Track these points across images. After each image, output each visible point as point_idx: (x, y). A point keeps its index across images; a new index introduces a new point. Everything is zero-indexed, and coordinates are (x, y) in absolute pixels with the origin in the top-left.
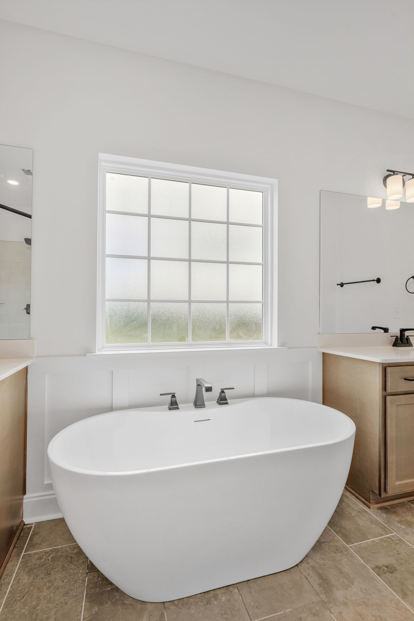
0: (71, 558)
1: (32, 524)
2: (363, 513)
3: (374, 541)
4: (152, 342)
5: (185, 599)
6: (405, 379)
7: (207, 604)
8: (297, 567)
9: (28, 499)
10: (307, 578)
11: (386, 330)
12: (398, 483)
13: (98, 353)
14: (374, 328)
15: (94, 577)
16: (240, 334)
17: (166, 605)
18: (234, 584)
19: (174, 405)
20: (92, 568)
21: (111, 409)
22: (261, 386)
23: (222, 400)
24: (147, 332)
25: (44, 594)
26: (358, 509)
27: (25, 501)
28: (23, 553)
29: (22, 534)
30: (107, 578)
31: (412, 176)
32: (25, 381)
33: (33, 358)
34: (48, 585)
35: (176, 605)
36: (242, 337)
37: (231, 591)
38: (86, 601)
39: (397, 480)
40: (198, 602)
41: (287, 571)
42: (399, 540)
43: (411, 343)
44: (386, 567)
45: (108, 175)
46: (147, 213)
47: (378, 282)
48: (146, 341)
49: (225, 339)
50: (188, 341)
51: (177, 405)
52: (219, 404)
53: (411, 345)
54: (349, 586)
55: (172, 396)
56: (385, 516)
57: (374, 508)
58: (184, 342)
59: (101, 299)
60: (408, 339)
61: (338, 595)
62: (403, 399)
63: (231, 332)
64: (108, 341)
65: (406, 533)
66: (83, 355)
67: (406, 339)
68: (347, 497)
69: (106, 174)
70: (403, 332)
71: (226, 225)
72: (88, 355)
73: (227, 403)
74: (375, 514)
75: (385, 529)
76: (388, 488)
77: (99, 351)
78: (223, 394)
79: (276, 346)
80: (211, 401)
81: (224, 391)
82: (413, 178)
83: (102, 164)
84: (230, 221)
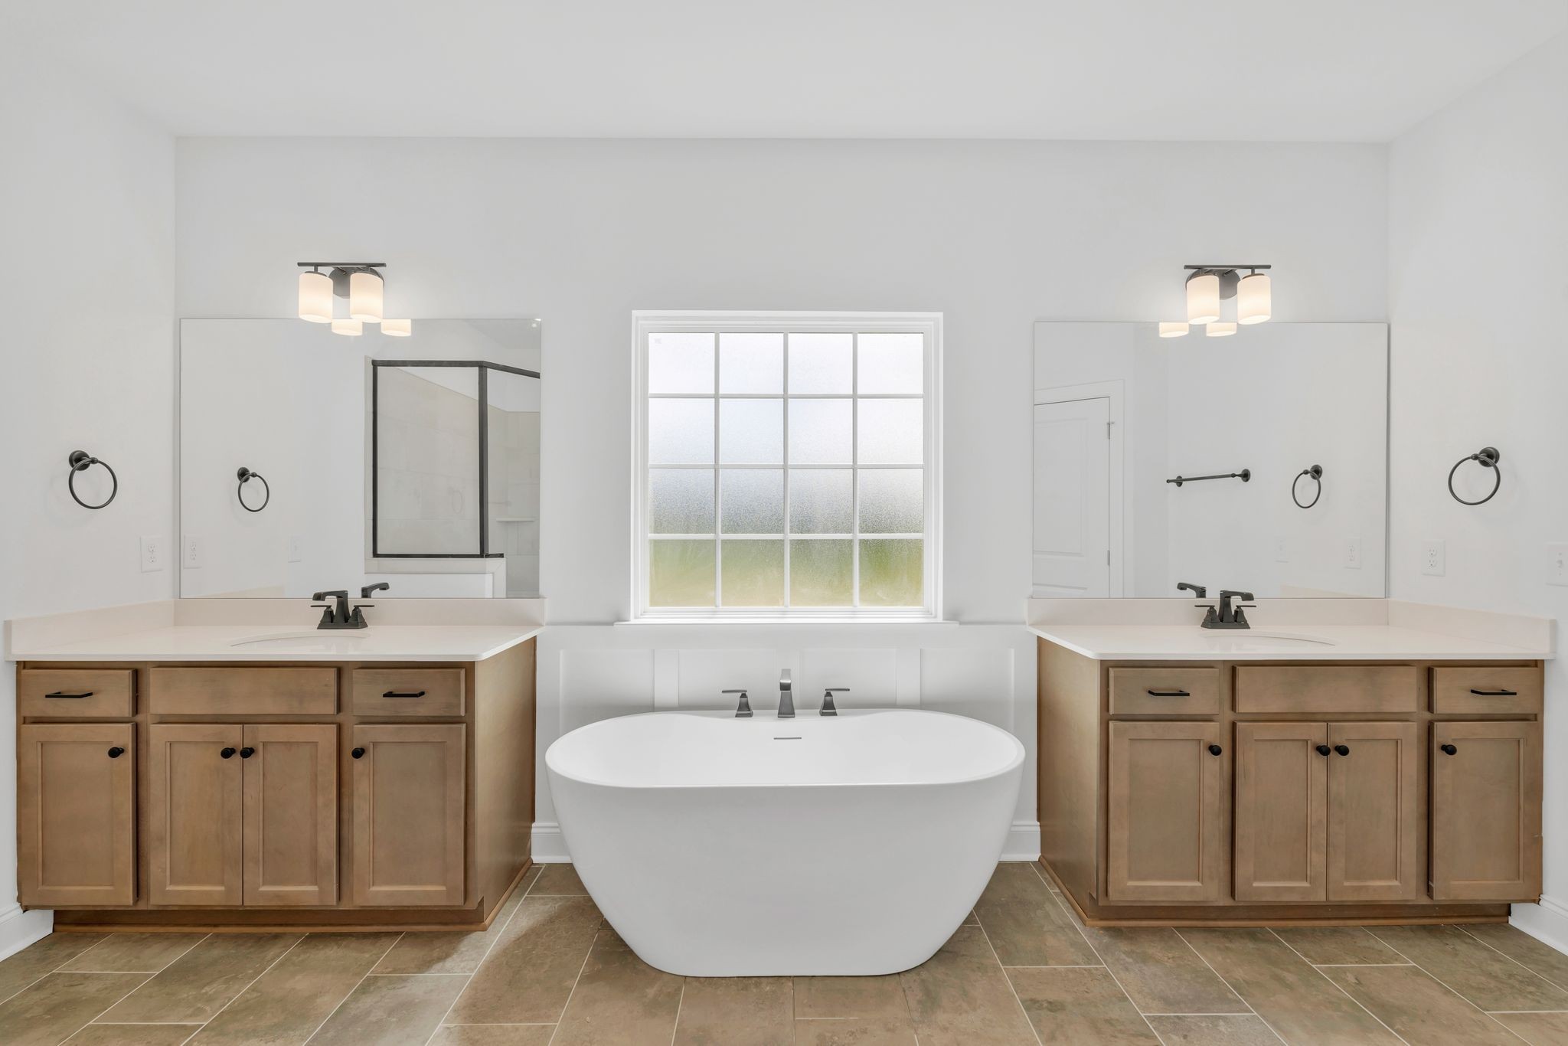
0: (584, 910)
1: (543, 864)
2: (1066, 930)
3: (1055, 969)
4: (723, 604)
5: (715, 979)
6: (1150, 692)
7: (742, 989)
8: (897, 977)
9: (538, 829)
10: (904, 991)
11: (1201, 593)
12: (1131, 883)
13: (632, 621)
14: (1182, 587)
15: (607, 935)
16: (878, 594)
17: (688, 979)
18: (790, 977)
19: (744, 709)
20: (605, 925)
21: (651, 708)
22: (908, 687)
23: (828, 708)
24: (714, 586)
25: (543, 940)
26: (1060, 922)
27: (533, 831)
28: (526, 895)
29: (527, 875)
30: (622, 939)
31: (1250, 270)
32: (532, 658)
33: (540, 625)
34: (548, 932)
35: (700, 983)
36: (882, 599)
37: (782, 983)
38: (590, 956)
39: (1131, 877)
40: (731, 985)
41: (879, 978)
42: (1106, 976)
43: (1246, 622)
44: (1050, 1003)
45: (652, 337)
46: (713, 392)
47: (1245, 479)
48: (713, 602)
49: (850, 601)
50: (783, 605)
51: (749, 710)
52: (823, 714)
53: (1246, 626)
54: (966, 1012)
55: (744, 696)
56: (1106, 940)
57: (1093, 927)
58: (776, 607)
59: (641, 536)
60: (1239, 613)
61: (942, 1017)
62: (1145, 729)
63: (861, 590)
64: (654, 602)
65: (1127, 969)
66: (611, 624)
67: (1236, 612)
68: (1054, 904)
69: (647, 336)
70: (1226, 597)
71: (852, 400)
72: (617, 625)
73: (835, 714)
74: (1088, 935)
75: (1090, 957)
76: (1110, 889)
77: (636, 618)
78: (828, 698)
79: (940, 619)
80: (807, 706)
81: (832, 693)
82: (1253, 274)
83: (640, 322)
84: (859, 392)
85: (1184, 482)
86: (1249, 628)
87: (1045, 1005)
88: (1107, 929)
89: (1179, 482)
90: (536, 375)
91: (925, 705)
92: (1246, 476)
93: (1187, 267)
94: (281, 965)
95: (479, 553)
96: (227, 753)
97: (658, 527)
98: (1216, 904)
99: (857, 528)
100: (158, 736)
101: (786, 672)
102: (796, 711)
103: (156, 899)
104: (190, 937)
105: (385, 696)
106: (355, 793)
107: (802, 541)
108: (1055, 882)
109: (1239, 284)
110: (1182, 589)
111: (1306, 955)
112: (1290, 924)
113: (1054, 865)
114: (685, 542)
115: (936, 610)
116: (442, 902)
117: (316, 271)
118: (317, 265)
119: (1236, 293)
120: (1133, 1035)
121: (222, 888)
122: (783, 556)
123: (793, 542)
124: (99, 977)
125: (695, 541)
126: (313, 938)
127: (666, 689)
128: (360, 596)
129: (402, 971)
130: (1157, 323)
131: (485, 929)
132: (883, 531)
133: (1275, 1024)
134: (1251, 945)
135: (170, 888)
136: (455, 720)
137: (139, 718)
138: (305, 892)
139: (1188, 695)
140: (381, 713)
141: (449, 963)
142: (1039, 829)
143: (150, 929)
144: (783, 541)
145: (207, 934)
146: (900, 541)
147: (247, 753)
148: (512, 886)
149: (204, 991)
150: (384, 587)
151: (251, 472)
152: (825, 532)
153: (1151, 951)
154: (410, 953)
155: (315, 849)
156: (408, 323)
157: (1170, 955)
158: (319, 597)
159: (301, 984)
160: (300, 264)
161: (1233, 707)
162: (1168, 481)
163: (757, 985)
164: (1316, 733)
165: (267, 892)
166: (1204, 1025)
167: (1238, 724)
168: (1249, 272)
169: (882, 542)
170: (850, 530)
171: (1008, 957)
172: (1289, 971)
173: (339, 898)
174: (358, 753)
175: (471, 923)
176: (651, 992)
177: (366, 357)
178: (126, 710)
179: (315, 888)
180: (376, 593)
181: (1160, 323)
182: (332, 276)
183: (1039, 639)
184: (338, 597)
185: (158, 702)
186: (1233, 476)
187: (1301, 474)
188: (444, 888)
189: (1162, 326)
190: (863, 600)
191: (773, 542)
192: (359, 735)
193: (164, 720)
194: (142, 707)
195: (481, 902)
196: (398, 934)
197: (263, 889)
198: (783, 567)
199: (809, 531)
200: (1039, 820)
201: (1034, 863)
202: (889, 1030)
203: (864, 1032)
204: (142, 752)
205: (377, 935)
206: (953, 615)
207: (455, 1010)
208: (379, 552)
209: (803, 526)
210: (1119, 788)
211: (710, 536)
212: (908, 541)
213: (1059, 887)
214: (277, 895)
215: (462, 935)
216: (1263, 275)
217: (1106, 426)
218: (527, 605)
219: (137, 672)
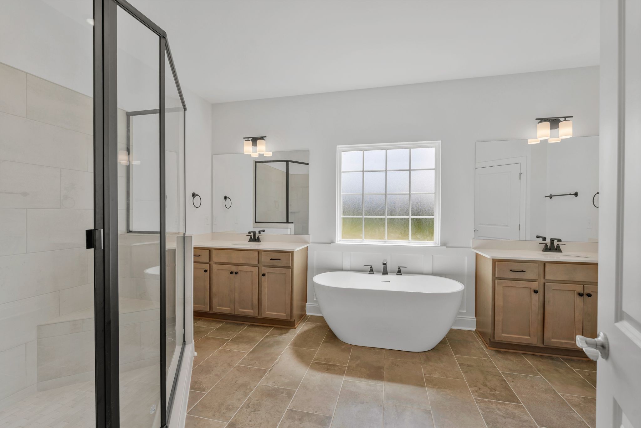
0: (322, 327)
1: (309, 315)
2: (480, 349)
3: (472, 358)
4: (365, 239)
5: (362, 347)
6: (511, 270)
9: (308, 304)
10: (420, 357)
11: (545, 239)
12: (503, 335)
13: (336, 243)
14: (538, 237)
16: (418, 237)
17: (354, 346)
19: (371, 271)
21: (342, 270)
22: (427, 267)
23: (399, 272)
24: (362, 233)
26: (478, 346)
27: (307, 305)
28: (305, 322)
29: (305, 317)
32: (306, 252)
33: (309, 243)
34: (313, 331)
35: (357, 347)
36: (419, 239)
39: (503, 333)
40: (367, 349)
42: (491, 362)
43: (561, 250)
44: (468, 365)
45: (343, 153)
46: (362, 170)
47: (576, 196)
48: (361, 238)
49: (408, 239)
50: (385, 239)
51: (373, 272)
52: (397, 274)
53: (561, 251)
54: (439, 363)
55: (371, 267)
56: (494, 353)
57: (490, 349)
58: (382, 240)
59: (339, 216)
60: (558, 246)
61: (431, 363)
62: (509, 283)
63: (412, 235)
64: (343, 238)
65: (499, 361)
66: (330, 243)
67: (557, 246)
68: (478, 342)
69: (341, 153)
70: (552, 241)
71: (409, 171)
72: (332, 244)
73: (401, 275)
74: (487, 351)
75: (486, 356)
76: (495, 336)
77: (337, 242)
78: (399, 269)
79: (439, 245)
80: (392, 272)
81: (400, 268)
82: (565, 120)
83: (339, 149)
84: (412, 168)
85: (553, 197)
86: (562, 252)
87: (467, 365)
88: (495, 351)
89: (551, 197)
90: (307, 164)
91: (433, 274)
92: (576, 194)
93: (537, 119)
94: (245, 330)
95: (286, 222)
96: (232, 273)
97: (344, 214)
98: (536, 346)
99: (410, 214)
100: (215, 267)
101: (386, 260)
102: (388, 273)
103: (214, 310)
104: (222, 322)
105: (270, 259)
106: (263, 286)
107: (391, 219)
108: (479, 337)
109: (560, 124)
110: (538, 238)
111: (571, 366)
112: (570, 357)
113: (480, 332)
114: (353, 218)
115: (438, 242)
116: (285, 318)
117: (248, 140)
118: (248, 138)
119: (558, 127)
120: (495, 375)
121: (230, 309)
122: (385, 223)
123: (388, 219)
124: (203, 327)
125: (356, 218)
126: (251, 325)
127: (347, 264)
128: (258, 233)
129: (275, 334)
130: (527, 140)
131: (295, 328)
132: (420, 216)
133: (549, 381)
134: (550, 361)
135: (217, 308)
136: (288, 267)
137: (211, 263)
138: (250, 312)
139: (525, 272)
140: (269, 264)
141: (287, 334)
142: (475, 320)
143: (211, 319)
144: (385, 218)
145: (224, 322)
146: (426, 219)
147: (236, 273)
148: (301, 319)
149: (228, 333)
150: (264, 231)
151: (227, 197)
152: (399, 216)
153: (510, 358)
154: (276, 331)
155: (252, 301)
156: (271, 153)
157: (517, 360)
158: (250, 233)
159: (251, 334)
160: (244, 138)
161: (544, 278)
162: (545, 197)
163: (374, 349)
164: (579, 289)
165: (241, 311)
166: (522, 377)
167: (546, 283)
168: (564, 119)
169: (419, 219)
170: (408, 215)
171: (456, 353)
172: (562, 369)
173: (258, 315)
174: (264, 275)
175: (292, 326)
176: (343, 347)
177: (253, 160)
178: (208, 261)
179: (252, 311)
180: (262, 232)
181: (528, 140)
182: (252, 141)
183: (476, 253)
184: (254, 233)
185: (215, 259)
186: (570, 194)
187: (596, 194)
188: (285, 314)
189: (529, 140)
190: (412, 238)
191: (382, 219)
192: (264, 270)
193: (216, 263)
194: (211, 260)
195: (294, 320)
196: (273, 327)
197: (240, 310)
198: (385, 227)
199: (394, 215)
200: (476, 317)
201: (473, 331)
202: (413, 364)
203: (406, 363)
204: (211, 271)
205: (267, 327)
206: (444, 244)
207: (291, 344)
208: (257, 221)
209: (392, 213)
210: (499, 302)
211: (361, 217)
212: (429, 219)
213: (481, 339)
214: (243, 312)
215: (289, 329)
216: (569, 120)
217: (519, 175)
218: (305, 237)
219: (210, 250)
